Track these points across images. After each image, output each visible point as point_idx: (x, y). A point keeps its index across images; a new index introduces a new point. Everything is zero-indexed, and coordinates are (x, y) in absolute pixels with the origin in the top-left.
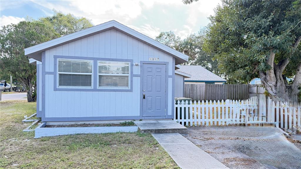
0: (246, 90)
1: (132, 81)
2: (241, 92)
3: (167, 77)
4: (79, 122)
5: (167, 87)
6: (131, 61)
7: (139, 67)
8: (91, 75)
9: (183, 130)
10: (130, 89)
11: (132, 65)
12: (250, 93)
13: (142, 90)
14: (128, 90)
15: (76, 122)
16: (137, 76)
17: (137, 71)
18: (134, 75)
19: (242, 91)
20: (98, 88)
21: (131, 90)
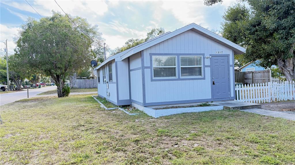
0: (242, 77)
1: (204, 71)
2: (238, 79)
3: (229, 66)
4: (168, 105)
5: (229, 74)
6: (203, 55)
7: (209, 59)
8: (175, 68)
9: (259, 106)
10: (203, 77)
11: (204, 58)
12: (246, 79)
13: (212, 79)
14: (202, 78)
15: (167, 105)
16: (207, 66)
17: (208, 62)
18: (206, 66)
19: (239, 77)
20: (181, 77)
21: (204, 79)
